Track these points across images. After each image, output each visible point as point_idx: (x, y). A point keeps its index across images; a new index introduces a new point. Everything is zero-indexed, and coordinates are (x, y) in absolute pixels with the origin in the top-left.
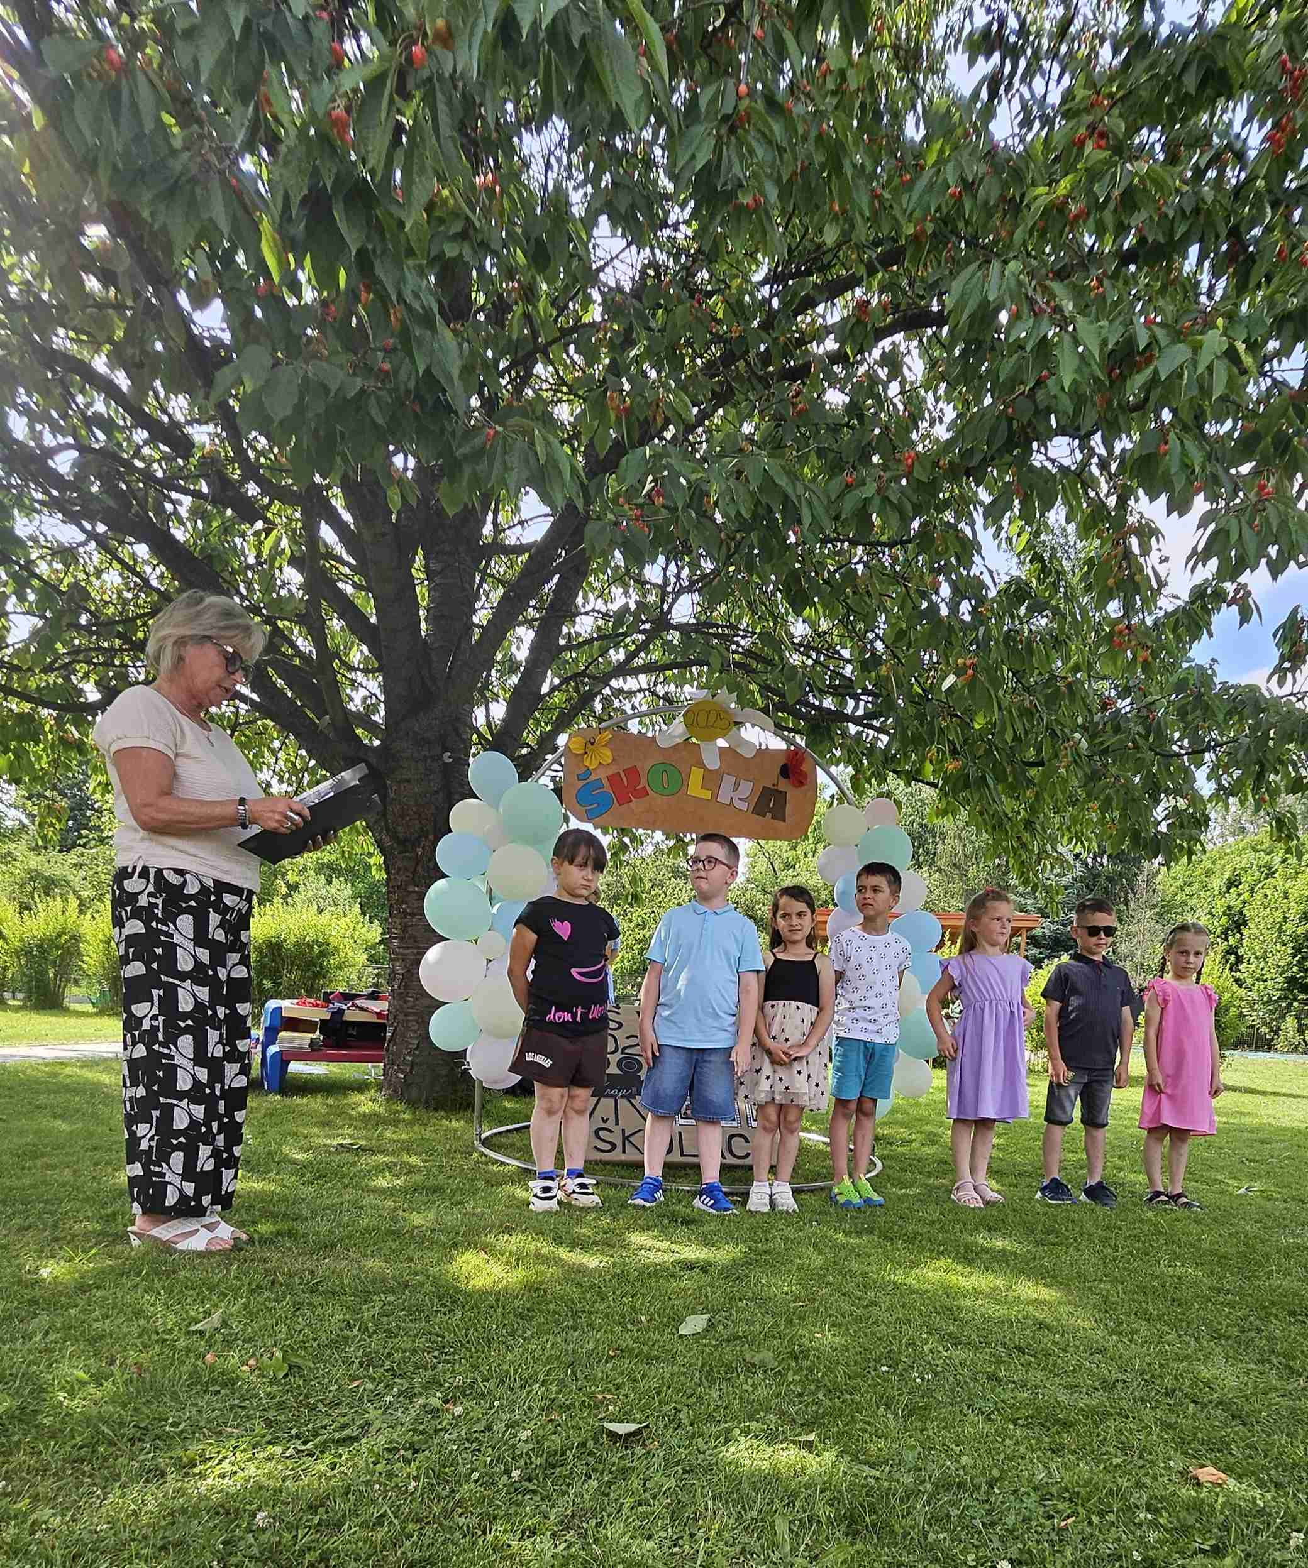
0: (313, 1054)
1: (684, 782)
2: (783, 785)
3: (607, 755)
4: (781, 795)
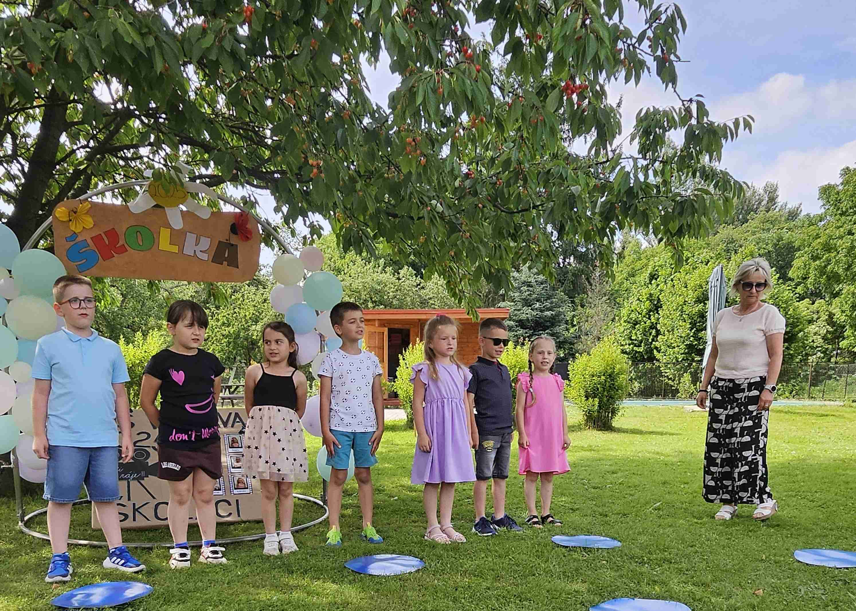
1: (154, 240)
2: (234, 240)
3: (89, 222)
4: (233, 248)
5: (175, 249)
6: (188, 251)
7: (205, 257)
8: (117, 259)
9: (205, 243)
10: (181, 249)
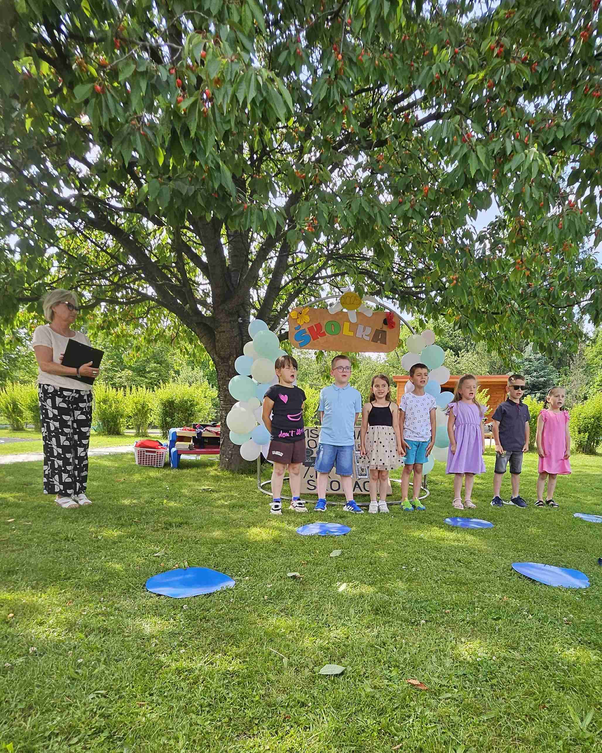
0: (190, 451)
1: (341, 329)
2: (385, 328)
3: (307, 319)
7: (367, 338)
8: (320, 339)
9: (369, 330)
10: (355, 334)
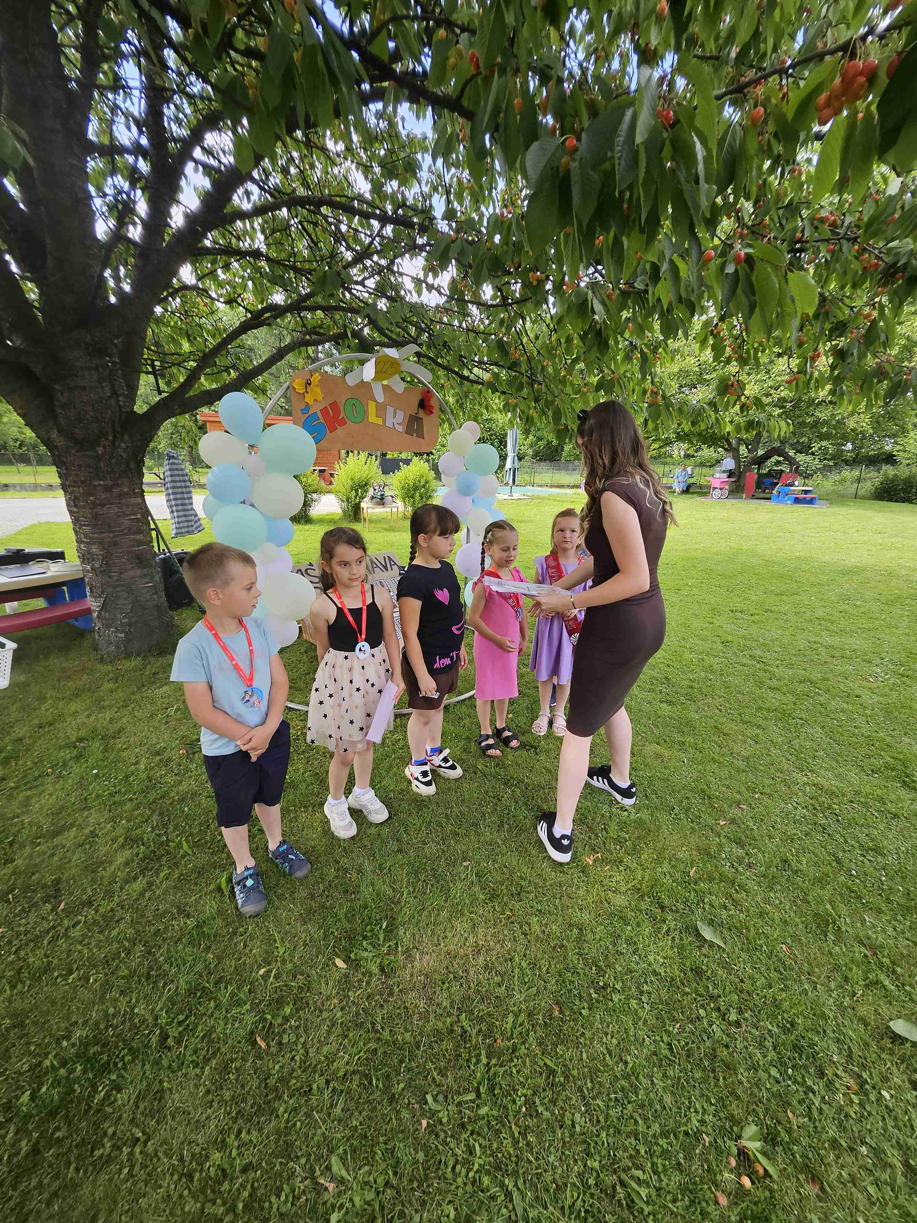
1: (366, 413)
2: (421, 414)
3: (319, 394)
4: (420, 421)
5: (379, 421)
6: (389, 424)
7: (400, 428)
8: (340, 431)
9: (401, 416)
10: (384, 421)
